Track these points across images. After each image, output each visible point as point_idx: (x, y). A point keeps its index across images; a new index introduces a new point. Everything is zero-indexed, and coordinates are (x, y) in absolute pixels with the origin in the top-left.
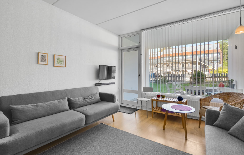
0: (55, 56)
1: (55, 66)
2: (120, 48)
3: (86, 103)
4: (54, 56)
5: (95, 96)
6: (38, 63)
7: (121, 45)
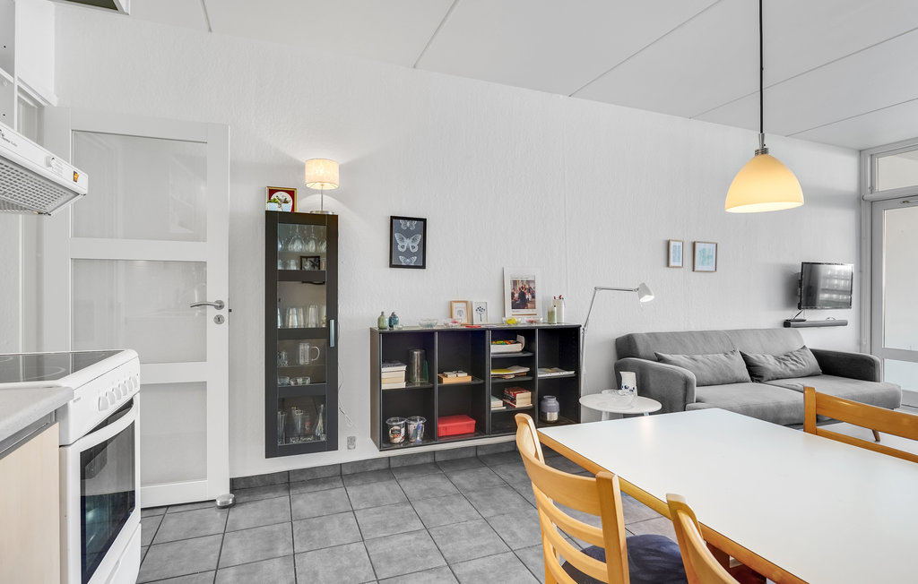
0: (697, 245)
1: (696, 269)
2: (868, 196)
3: (788, 370)
4: (694, 244)
5: (805, 357)
6: (668, 265)
7: (869, 185)
